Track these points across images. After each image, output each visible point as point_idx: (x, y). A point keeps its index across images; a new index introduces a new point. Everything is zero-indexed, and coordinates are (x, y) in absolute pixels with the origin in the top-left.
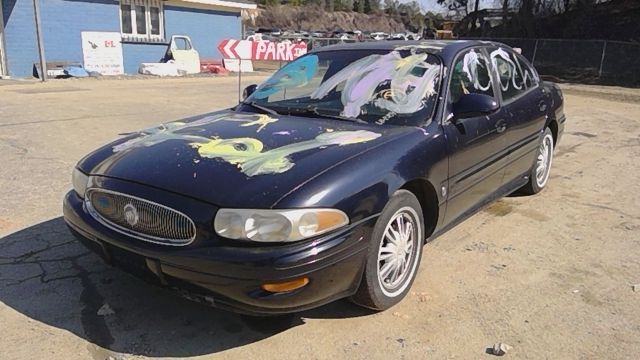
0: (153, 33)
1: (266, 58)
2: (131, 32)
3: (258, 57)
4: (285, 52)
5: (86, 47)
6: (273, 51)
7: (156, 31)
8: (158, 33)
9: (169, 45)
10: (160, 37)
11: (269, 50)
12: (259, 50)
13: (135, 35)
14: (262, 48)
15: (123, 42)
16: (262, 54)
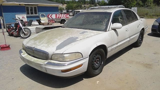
1: (59, 18)
3: (57, 18)
4: (64, 16)
6: (61, 16)
7: (36, 13)
10: (37, 15)
11: (60, 16)
12: (57, 16)
13: (30, 15)
14: (58, 16)
15: (27, 17)
16: (58, 17)
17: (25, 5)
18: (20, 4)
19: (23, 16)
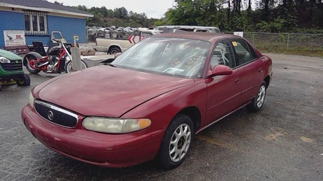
0: (41, 30)
2: (29, 30)
5: (6, 38)
7: (42, 29)
8: (44, 31)
9: (50, 36)
10: (45, 32)
13: (32, 31)
15: (26, 35)
17: (23, 12)
18: (13, 9)
19: (18, 34)
